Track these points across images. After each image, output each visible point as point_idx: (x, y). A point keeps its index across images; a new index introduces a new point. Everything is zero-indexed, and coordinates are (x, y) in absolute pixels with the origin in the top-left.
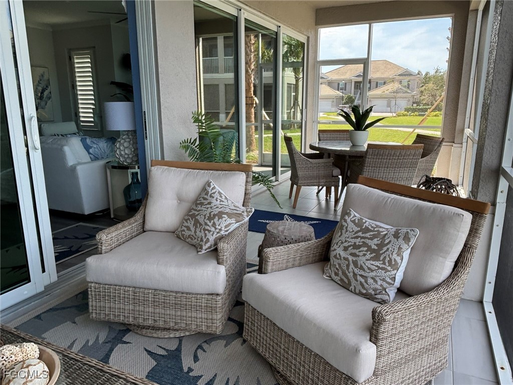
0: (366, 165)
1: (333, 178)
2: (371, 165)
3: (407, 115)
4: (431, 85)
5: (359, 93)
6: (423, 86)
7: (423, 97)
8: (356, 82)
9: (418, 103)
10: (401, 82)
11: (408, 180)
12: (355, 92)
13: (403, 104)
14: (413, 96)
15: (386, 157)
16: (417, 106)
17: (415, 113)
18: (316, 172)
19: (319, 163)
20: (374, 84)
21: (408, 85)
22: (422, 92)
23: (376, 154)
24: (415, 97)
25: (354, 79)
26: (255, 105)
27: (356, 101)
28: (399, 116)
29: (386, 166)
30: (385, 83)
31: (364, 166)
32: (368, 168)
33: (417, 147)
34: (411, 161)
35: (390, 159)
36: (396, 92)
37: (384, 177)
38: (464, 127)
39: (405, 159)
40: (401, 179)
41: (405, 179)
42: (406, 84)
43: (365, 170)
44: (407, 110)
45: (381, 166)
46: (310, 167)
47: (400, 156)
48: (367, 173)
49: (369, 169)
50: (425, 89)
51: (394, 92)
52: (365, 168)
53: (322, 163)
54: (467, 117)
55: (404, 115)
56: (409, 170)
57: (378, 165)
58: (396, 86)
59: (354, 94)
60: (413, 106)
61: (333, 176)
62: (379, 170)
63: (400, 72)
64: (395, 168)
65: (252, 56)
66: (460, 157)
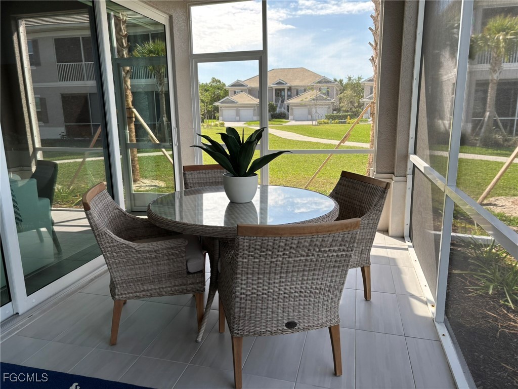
0: (239, 271)
1: (191, 275)
2: (250, 271)
3: (327, 123)
4: (349, 92)
5: (280, 101)
6: (341, 93)
7: (342, 104)
8: (276, 90)
9: (338, 110)
10: (320, 90)
11: (334, 291)
12: (276, 100)
13: (323, 111)
14: (333, 103)
15: (281, 253)
16: (337, 113)
17: (336, 120)
18: (151, 270)
19: (155, 251)
20: (294, 92)
21: (328, 91)
22: (341, 99)
23: (258, 246)
24: (335, 104)
25: (275, 87)
26: (134, 119)
27: (278, 109)
28: (320, 123)
29: (284, 270)
30: (305, 91)
31: (236, 273)
32: (244, 277)
33: (346, 227)
34: (335, 254)
35: (290, 256)
36: (316, 99)
37: (282, 290)
38: (408, 151)
39: (324, 253)
40: (318, 291)
41: (327, 289)
42: (325, 92)
43: (239, 281)
44: (328, 117)
45: (273, 270)
46: (138, 260)
47: (312, 247)
48: (244, 287)
49: (247, 279)
50: (344, 96)
51: (314, 100)
52: (239, 276)
53: (163, 249)
54: (411, 136)
55: (325, 123)
56: (333, 272)
57: (267, 270)
58: (315, 93)
59: (276, 102)
60: (333, 113)
61: (189, 273)
62: (269, 278)
63: (318, 80)
64: (304, 271)
65: (124, 53)
66: (404, 197)
